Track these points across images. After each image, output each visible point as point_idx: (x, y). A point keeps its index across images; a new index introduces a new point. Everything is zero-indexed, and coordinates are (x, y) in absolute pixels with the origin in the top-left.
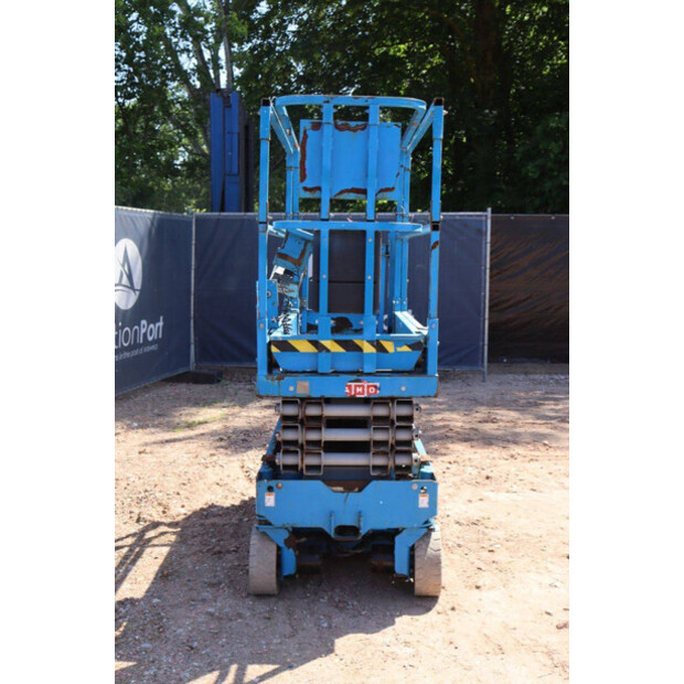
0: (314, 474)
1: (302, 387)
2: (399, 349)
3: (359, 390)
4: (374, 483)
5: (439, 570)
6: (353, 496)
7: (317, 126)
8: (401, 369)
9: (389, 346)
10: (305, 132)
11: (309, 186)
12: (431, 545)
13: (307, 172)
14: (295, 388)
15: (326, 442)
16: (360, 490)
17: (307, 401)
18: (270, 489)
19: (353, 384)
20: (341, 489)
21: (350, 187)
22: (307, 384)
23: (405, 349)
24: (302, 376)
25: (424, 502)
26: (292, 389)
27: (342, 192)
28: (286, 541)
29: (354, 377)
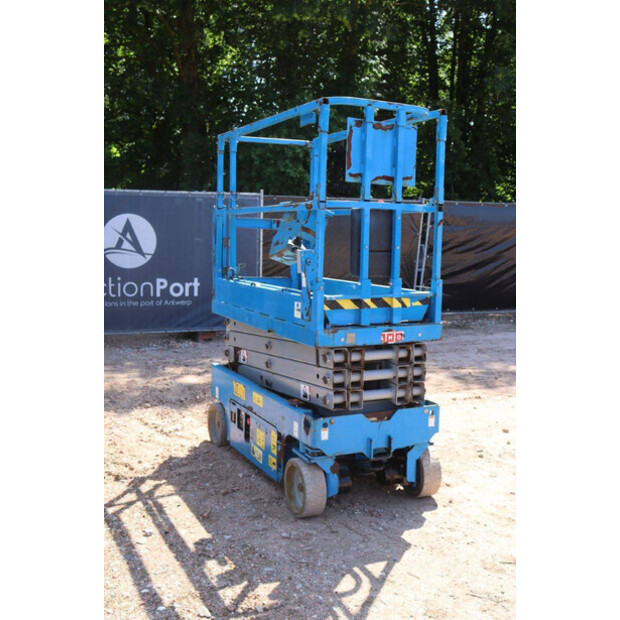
0: (357, 409)
1: (350, 338)
2: (414, 304)
3: (390, 338)
4: (399, 411)
5: (440, 474)
6: (385, 423)
7: (359, 124)
8: (414, 320)
9: (407, 302)
10: (351, 127)
11: (354, 173)
12: (431, 456)
13: (352, 161)
14: (345, 339)
15: (365, 382)
16: (389, 419)
17: (353, 349)
18: (325, 425)
19: (386, 333)
20: (375, 419)
21: (381, 175)
22: (353, 335)
23: (418, 303)
24: (350, 329)
25: (431, 422)
26: (343, 340)
27: (376, 179)
28: (332, 468)
29: (387, 327)
